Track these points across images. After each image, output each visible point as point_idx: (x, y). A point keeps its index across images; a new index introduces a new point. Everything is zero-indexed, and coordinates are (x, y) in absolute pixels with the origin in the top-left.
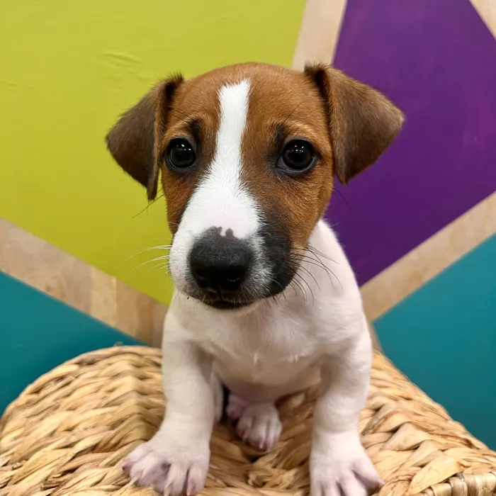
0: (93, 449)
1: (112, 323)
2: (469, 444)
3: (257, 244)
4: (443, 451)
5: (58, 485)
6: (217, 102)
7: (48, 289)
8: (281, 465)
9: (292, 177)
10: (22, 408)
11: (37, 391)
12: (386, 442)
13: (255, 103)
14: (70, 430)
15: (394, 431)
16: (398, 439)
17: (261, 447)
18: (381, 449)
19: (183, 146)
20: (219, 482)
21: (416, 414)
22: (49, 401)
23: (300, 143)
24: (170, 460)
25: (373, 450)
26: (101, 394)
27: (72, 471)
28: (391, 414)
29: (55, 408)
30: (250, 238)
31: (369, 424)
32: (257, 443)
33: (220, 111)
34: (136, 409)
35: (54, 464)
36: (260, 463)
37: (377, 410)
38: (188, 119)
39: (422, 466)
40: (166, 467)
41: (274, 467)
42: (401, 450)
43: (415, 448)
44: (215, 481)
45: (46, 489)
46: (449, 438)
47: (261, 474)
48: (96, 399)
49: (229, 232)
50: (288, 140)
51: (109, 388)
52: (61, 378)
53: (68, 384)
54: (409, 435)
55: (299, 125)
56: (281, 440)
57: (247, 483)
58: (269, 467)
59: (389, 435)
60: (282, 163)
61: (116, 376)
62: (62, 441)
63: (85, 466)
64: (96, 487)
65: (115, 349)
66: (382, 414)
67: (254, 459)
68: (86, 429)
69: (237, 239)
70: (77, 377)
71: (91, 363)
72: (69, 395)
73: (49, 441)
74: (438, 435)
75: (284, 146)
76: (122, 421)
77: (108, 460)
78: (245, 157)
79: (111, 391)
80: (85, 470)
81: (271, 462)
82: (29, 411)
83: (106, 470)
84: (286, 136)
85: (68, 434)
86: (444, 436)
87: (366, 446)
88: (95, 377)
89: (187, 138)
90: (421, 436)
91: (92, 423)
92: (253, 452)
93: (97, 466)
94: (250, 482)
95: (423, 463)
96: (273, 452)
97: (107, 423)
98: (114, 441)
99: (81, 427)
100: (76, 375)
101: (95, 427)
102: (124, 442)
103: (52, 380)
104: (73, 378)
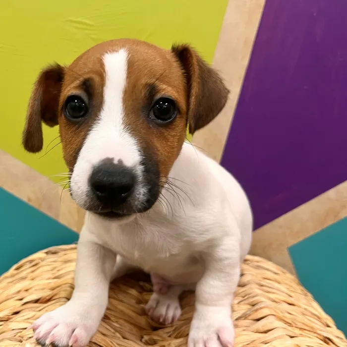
0: (36, 301)
3: (139, 171)
5: (8, 320)
6: (102, 65)
8: (174, 335)
10: (7, 278)
11: (18, 269)
14: (27, 290)
20: (118, 335)
26: (54, 271)
27: (18, 313)
29: (23, 278)
30: (135, 166)
32: (159, 318)
33: (105, 73)
35: (10, 309)
36: (160, 332)
41: (169, 336)
44: (114, 333)
47: (156, 338)
48: (50, 275)
49: (121, 161)
51: (59, 268)
52: (31, 261)
53: (36, 265)
57: (141, 341)
61: (66, 262)
62: (19, 297)
63: (26, 310)
64: (26, 321)
65: (73, 246)
68: (36, 290)
69: (126, 166)
71: (54, 253)
72: (33, 272)
73: (14, 296)
76: (58, 287)
77: (41, 308)
79: (59, 270)
80: (25, 312)
82: (10, 280)
85: (25, 292)
88: (54, 262)
94: (143, 340)
99: (33, 289)
100: (42, 260)
101: (43, 289)
102: (54, 298)
103: (27, 262)
104: (40, 261)
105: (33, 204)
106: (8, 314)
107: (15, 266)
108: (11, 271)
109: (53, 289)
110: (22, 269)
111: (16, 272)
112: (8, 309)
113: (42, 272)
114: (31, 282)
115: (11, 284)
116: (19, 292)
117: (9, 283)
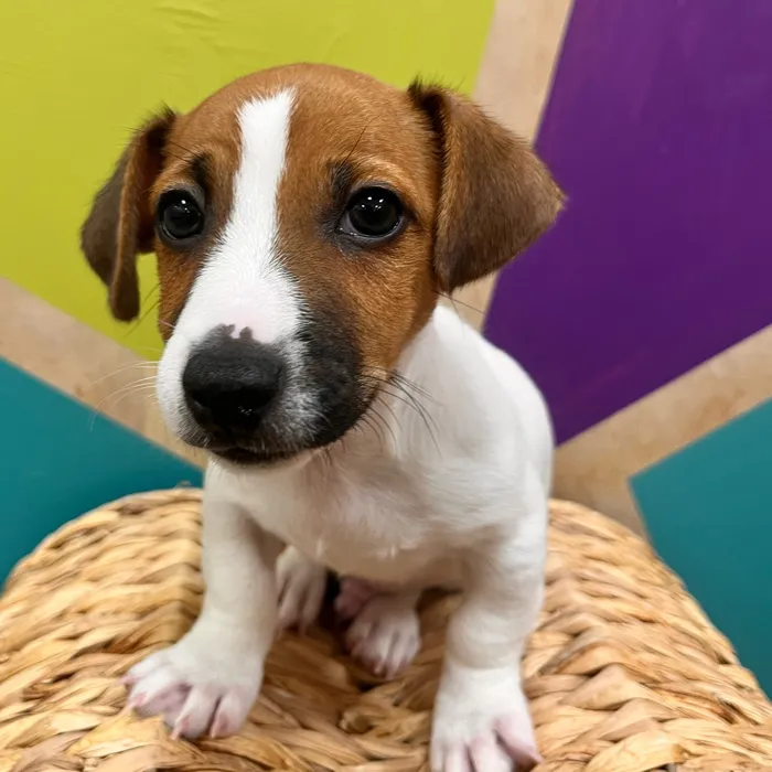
0: (107, 647)
2: (729, 713)
3: (295, 353)
4: (662, 721)
5: (45, 696)
6: (236, 128)
7: (79, 391)
8: (406, 703)
9: (364, 247)
10: (33, 569)
11: (58, 546)
12: (572, 690)
13: (299, 127)
14: (83, 612)
15: (592, 674)
16: (594, 689)
17: (378, 670)
18: (560, 703)
19: (184, 202)
20: (290, 719)
21: (650, 650)
22: (69, 565)
23: (378, 192)
24: (191, 680)
25: (545, 703)
26: (140, 562)
27: (67, 677)
28: (593, 646)
29: (73, 576)
30: (282, 343)
31: (556, 657)
32: (373, 664)
33: (240, 143)
34: (178, 594)
35: (50, 662)
36: (376, 696)
37: (576, 635)
38: (188, 156)
39: (616, 741)
40: (185, 689)
41: (396, 705)
42: (590, 708)
43: (614, 708)
44: (281, 717)
45: (26, 700)
46: (689, 700)
47: (368, 713)
48: (130, 572)
49: (246, 333)
50: (355, 188)
51: (153, 554)
52: (89, 531)
53: (97, 541)
54: (615, 685)
55: (377, 161)
56: (415, 663)
57: (338, 726)
58: (387, 703)
59: (581, 680)
60: (347, 225)
61: (168, 536)
62: (67, 629)
63: (85, 673)
64: (87, 708)
65: (176, 492)
66: (581, 643)
67: (366, 687)
68: (104, 614)
69: (257, 344)
70: (112, 532)
71: (137, 512)
72: (94, 558)
73: (54, 626)
74: (669, 691)
75: (349, 198)
76: (153, 608)
77: (118, 667)
78: (282, 215)
79: (154, 559)
80: (84, 677)
81: (392, 696)
83: (113, 681)
84: (353, 180)
85: (80, 618)
86: (680, 694)
87: (531, 694)
88: (138, 535)
89: (187, 189)
90: (632, 689)
91: (114, 607)
92: (366, 678)
93: (102, 675)
94: (344, 725)
95: (619, 736)
96: (398, 679)
97: (133, 609)
98: (133, 640)
99: (98, 611)
100: (111, 528)
101: (116, 612)
102: (146, 642)
103: (78, 532)
104: (106, 532)
105: (87, 400)
106: (43, 678)
107: (51, 540)
108: (42, 552)
109: (142, 614)
110: (68, 549)
111: (54, 555)
112: (44, 664)
113: (113, 563)
114: (90, 587)
115: (45, 589)
116: (61, 616)
117: (40, 585)
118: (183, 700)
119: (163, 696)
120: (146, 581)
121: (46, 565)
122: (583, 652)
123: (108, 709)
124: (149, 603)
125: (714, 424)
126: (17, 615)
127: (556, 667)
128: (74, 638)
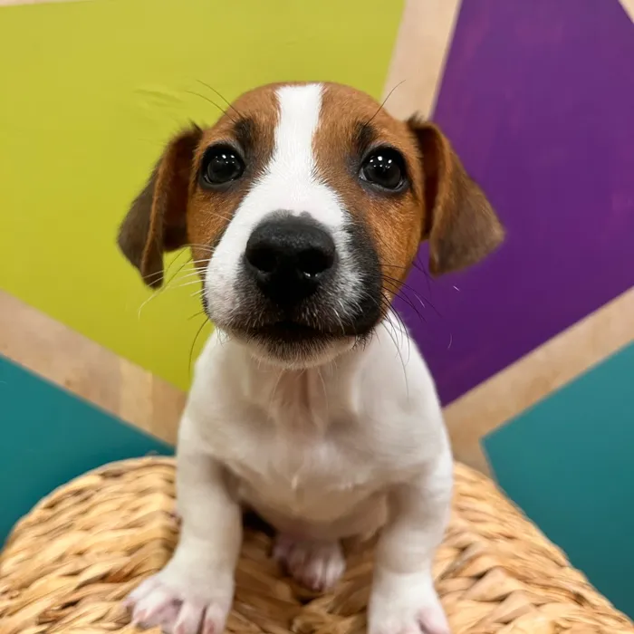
0: (104, 578)
1: (146, 427)
2: (579, 599)
4: (538, 606)
5: (56, 620)
6: (275, 101)
7: (68, 383)
8: (338, 611)
10: (31, 525)
11: (51, 506)
12: (467, 589)
14: (80, 554)
15: (480, 577)
16: (484, 587)
17: (316, 585)
18: (460, 599)
20: (254, 627)
21: (516, 557)
22: (63, 519)
24: (183, 596)
25: (449, 600)
26: (124, 513)
27: (73, 604)
28: (478, 556)
29: (68, 527)
31: (452, 565)
34: (160, 534)
35: (56, 594)
36: (314, 607)
37: (463, 549)
39: (506, 623)
40: (177, 603)
41: (330, 612)
42: (484, 600)
43: (501, 599)
45: (41, 624)
46: (552, 590)
47: (310, 620)
48: (117, 520)
49: (306, 214)
50: (375, 145)
51: (133, 507)
52: (78, 492)
53: (86, 499)
54: (498, 583)
56: (344, 580)
57: (289, 629)
58: (323, 612)
59: (472, 581)
61: (143, 492)
62: (68, 567)
63: (90, 599)
64: (96, 625)
65: (147, 460)
66: (470, 553)
67: (305, 601)
68: (99, 554)
69: (317, 221)
70: (97, 491)
71: (117, 475)
72: (84, 513)
73: (58, 566)
74: (537, 584)
76: (140, 546)
77: (116, 593)
79: (135, 510)
80: (88, 603)
81: (326, 606)
82: (40, 530)
83: (112, 604)
84: (373, 139)
85: (78, 559)
86: (545, 587)
87: (441, 593)
88: (121, 492)
90: (512, 585)
91: (107, 548)
92: (304, 593)
93: (103, 600)
94: (294, 628)
95: (506, 619)
96: (331, 593)
97: (123, 547)
98: (127, 571)
99: (94, 551)
101: (109, 552)
102: (139, 571)
103: (69, 493)
104: (92, 492)
105: (75, 390)
106: (53, 606)
107: (45, 502)
108: (38, 512)
109: (131, 552)
110: (60, 508)
111: (49, 513)
112: (51, 596)
113: (100, 515)
114: (83, 535)
115: (44, 539)
116: (61, 559)
117: (38, 536)
118: (177, 613)
119: (160, 610)
120: (130, 526)
121: (41, 521)
122: (471, 560)
123: (113, 625)
124: (135, 542)
125: (538, 397)
126: (22, 561)
127: (453, 573)
128: (75, 574)
